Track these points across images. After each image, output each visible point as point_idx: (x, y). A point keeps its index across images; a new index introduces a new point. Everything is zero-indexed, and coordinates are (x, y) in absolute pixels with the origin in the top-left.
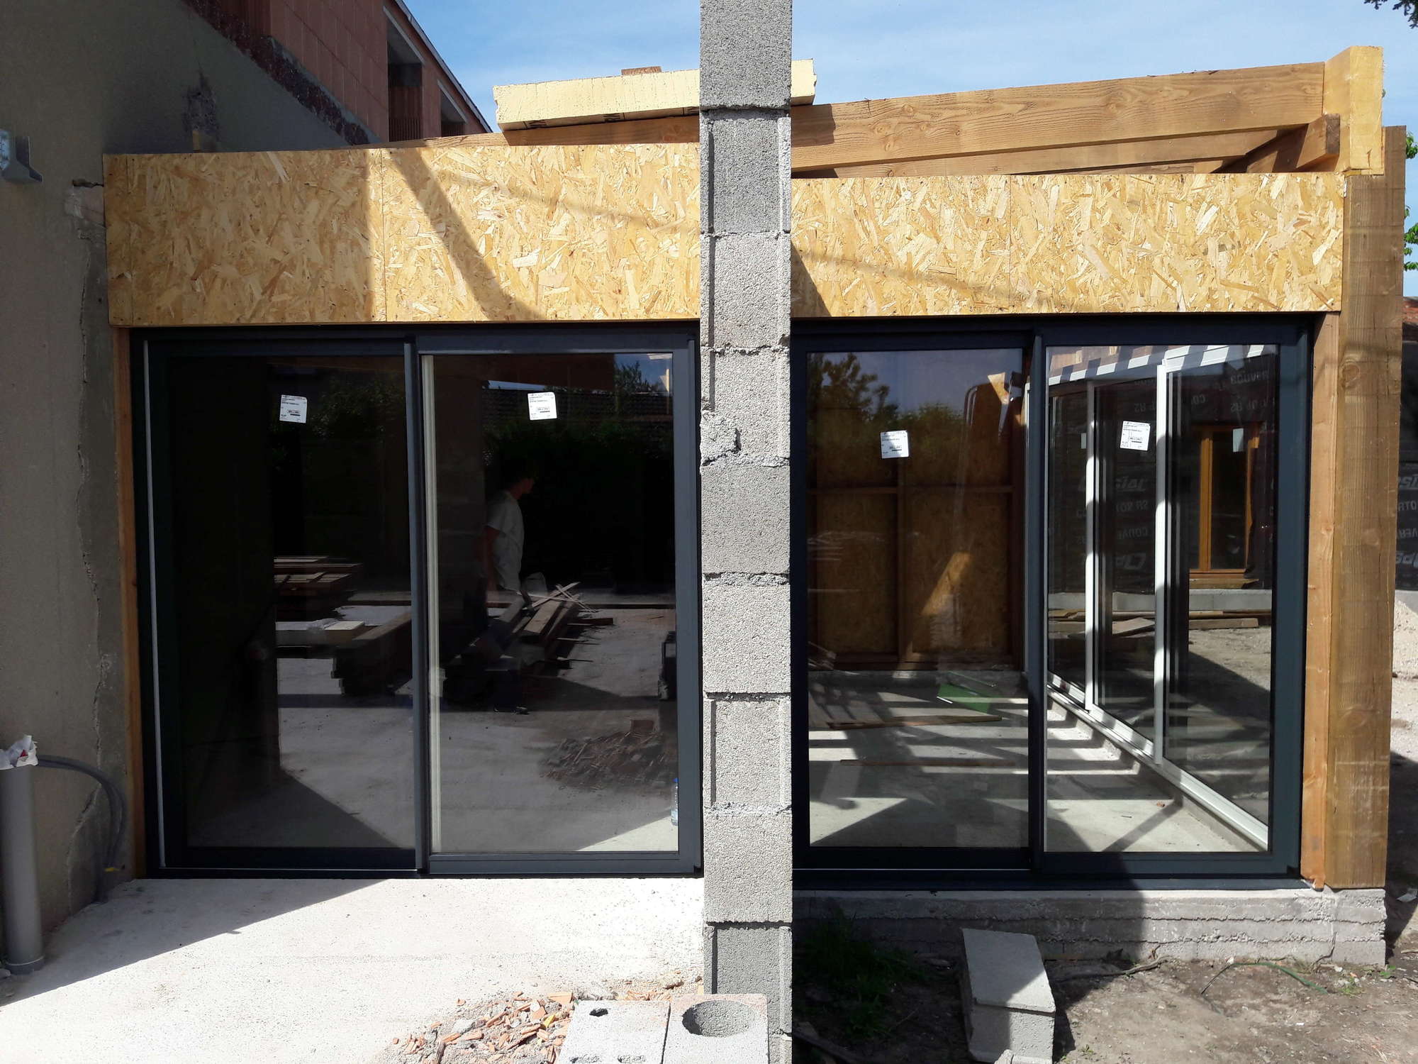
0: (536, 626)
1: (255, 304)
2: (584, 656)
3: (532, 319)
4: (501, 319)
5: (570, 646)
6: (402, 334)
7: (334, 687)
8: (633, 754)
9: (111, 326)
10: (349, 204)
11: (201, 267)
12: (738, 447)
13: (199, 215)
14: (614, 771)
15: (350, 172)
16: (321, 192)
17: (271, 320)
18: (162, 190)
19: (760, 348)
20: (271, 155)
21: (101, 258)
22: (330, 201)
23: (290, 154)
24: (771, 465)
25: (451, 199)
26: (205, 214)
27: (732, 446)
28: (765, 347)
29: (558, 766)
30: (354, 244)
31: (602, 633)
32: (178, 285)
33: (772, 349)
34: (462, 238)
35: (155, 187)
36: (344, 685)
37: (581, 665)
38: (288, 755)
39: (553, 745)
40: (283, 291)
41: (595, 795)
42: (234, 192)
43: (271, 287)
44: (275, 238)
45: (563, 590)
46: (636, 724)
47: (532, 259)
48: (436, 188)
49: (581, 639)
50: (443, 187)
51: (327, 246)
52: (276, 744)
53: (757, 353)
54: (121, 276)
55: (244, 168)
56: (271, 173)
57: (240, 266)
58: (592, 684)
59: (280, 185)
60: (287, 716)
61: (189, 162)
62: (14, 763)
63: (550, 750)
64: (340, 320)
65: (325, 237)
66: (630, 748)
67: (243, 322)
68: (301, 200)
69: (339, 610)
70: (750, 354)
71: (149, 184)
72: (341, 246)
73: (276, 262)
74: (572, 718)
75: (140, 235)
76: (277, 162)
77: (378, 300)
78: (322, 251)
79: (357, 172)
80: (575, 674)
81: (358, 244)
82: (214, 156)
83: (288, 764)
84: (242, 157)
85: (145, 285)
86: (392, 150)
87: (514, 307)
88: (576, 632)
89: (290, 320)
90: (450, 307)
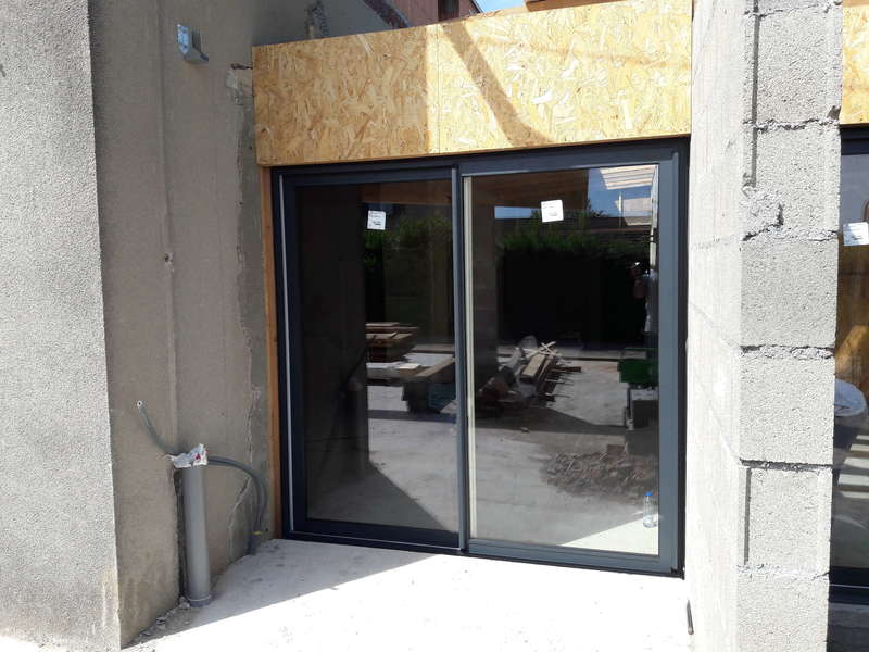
0: (531, 371)
1: (351, 145)
2: (563, 392)
3: (546, 143)
4: (522, 145)
5: (554, 385)
6: (449, 163)
7: (403, 406)
8: (611, 471)
9: (259, 166)
10: (413, 69)
11: (316, 120)
12: (781, 222)
13: (313, 85)
14: (596, 482)
15: (415, 44)
16: (395, 61)
17: (361, 157)
18: (289, 67)
19: (806, 122)
20: (360, 36)
21: (250, 118)
22: (401, 65)
23: (373, 34)
24: (818, 238)
25: (486, 58)
26: (317, 83)
27: (775, 221)
28: (812, 120)
29: (554, 474)
30: (418, 97)
31: (574, 377)
32: (300, 135)
33: (820, 122)
34: (495, 85)
35: (285, 66)
36: (410, 405)
37: (563, 399)
38: (374, 452)
39: (549, 457)
40: (369, 135)
41: (585, 499)
42: (336, 66)
43: (361, 133)
44: (364, 98)
45: (546, 346)
46: (610, 447)
47: (547, 97)
48: (476, 51)
49: (560, 381)
50: (481, 49)
51: (399, 99)
52: (367, 444)
53: (803, 127)
54: (264, 130)
55: (342, 48)
56: (360, 49)
57: (340, 118)
58: (571, 413)
59: (367, 58)
60: (374, 425)
61: (306, 47)
62: (192, 463)
63: (547, 461)
64: (407, 154)
65: (397, 94)
66: (609, 467)
67: (343, 159)
68: (381, 68)
69: (406, 356)
70: (795, 128)
71: (281, 64)
72: (408, 100)
73: (364, 114)
74: (561, 437)
75: (275, 100)
76: (364, 40)
77: (433, 138)
78: (396, 105)
79: (419, 44)
80: (559, 405)
81: (421, 97)
82: (322, 40)
83: (374, 459)
84: (340, 40)
85: (279, 136)
86: (445, 24)
87: (532, 135)
88: (556, 375)
89: (375, 156)
90: (485, 139)
